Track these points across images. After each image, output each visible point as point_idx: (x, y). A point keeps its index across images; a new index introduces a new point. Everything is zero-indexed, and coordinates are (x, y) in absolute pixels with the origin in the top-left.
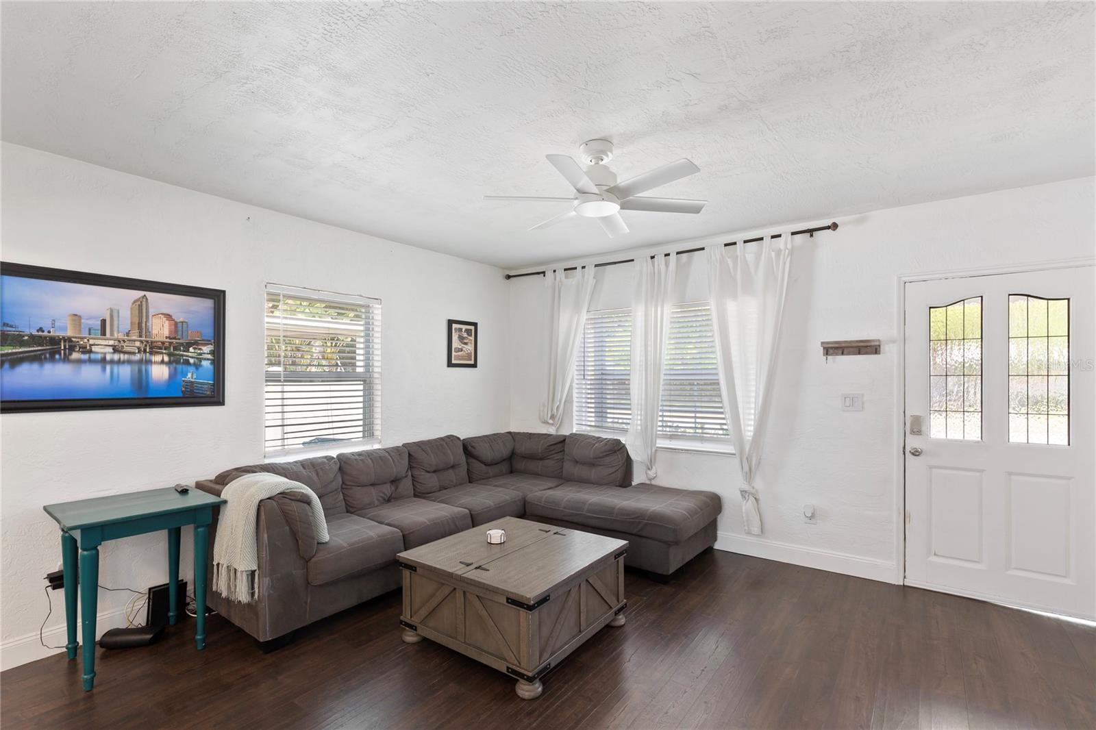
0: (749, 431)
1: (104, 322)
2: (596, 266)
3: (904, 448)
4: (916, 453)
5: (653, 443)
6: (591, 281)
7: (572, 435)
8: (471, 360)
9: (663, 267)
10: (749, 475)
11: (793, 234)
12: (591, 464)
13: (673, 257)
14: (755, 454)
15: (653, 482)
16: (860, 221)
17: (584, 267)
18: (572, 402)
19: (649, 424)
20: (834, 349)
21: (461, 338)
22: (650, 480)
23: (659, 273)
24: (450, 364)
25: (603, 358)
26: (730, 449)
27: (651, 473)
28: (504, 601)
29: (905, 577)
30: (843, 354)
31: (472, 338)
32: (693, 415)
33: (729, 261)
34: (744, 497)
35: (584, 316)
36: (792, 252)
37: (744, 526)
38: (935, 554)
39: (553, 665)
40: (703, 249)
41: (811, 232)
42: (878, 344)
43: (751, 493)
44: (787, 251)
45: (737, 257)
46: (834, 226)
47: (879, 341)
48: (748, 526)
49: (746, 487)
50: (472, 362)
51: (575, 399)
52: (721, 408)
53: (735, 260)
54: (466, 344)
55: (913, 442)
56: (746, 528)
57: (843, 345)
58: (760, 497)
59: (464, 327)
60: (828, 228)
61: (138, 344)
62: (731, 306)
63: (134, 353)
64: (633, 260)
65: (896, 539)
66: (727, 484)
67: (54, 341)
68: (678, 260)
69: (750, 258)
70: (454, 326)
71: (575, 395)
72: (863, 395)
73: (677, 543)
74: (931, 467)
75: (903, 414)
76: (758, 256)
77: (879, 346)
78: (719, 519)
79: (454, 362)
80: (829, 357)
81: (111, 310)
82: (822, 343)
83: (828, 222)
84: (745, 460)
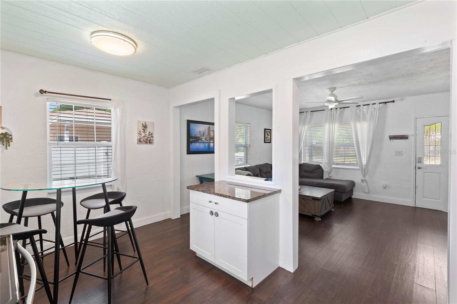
0: (364, 162)
1: (204, 133)
2: (311, 111)
3: (416, 167)
4: (419, 168)
5: (331, 166)
6: (309, 116)
7: (303, 164)
8: (269, 141)
9: (335, 112)
10: (364, 175)
11: (380, 103)
12: (311, 172)
13: (338, 109)
14: (366, 169)
15: (331, 178)
16: (402, 100)
17: (307, 112)
18: (301, 153)
19: (330, 160)
20: (392, 138)
21: (267, 134)
22: (330, 177)
23: (334, 114)
24: (265, 142)
25: (312, 141)
26: (358, 168)
27: (330, 175)
28: (311, 199)
29: (415, 204)
30: (396, 139)
31: (270, 134)
32: (344, 158)
33: (358, 111)
34: (362, 182)
35: (306, 127)
36: (379, 109)
37: (363, 190)
38: (425, 198)
39: (322, 215)
40: (349, 107)
41: (385, 103)
42: (407, 136)
43: (365, 181)
44: (378, 109)
45: (361, 110)
46: (393, 101)
47: (408, 135)
48: (364, 190)
49: (363, 179)
50: (270, 141)
51: (302, 153)
52: (355, 155)
53: (360, 111)
54: (268, 136)
55: (418, 165)
56: (363, 191)
57: (396, 137)
58: (367, 182)
59: (268, 131)
60: (391, 102)
61: (208, 138)
62: (358, 125)
63: (208, 140)
64: (324, 110)
65: (413, 193)
66: (357, 178)
67: (197, 138)
68: (340, 110)
69: (365, 110)
70: (266, 130)
71: (302, 151)
72: (402, 151)
73: (345, 193)
74: (424, 172)
75: (415, 157)
76: (368, 110)
77: (408, 137)
78: (353, 189)
79: (266, 141)
80: (391, 140)
81: (205, 130)
82: (389, 136)
83: (392, 100)
84: (363, 171)
